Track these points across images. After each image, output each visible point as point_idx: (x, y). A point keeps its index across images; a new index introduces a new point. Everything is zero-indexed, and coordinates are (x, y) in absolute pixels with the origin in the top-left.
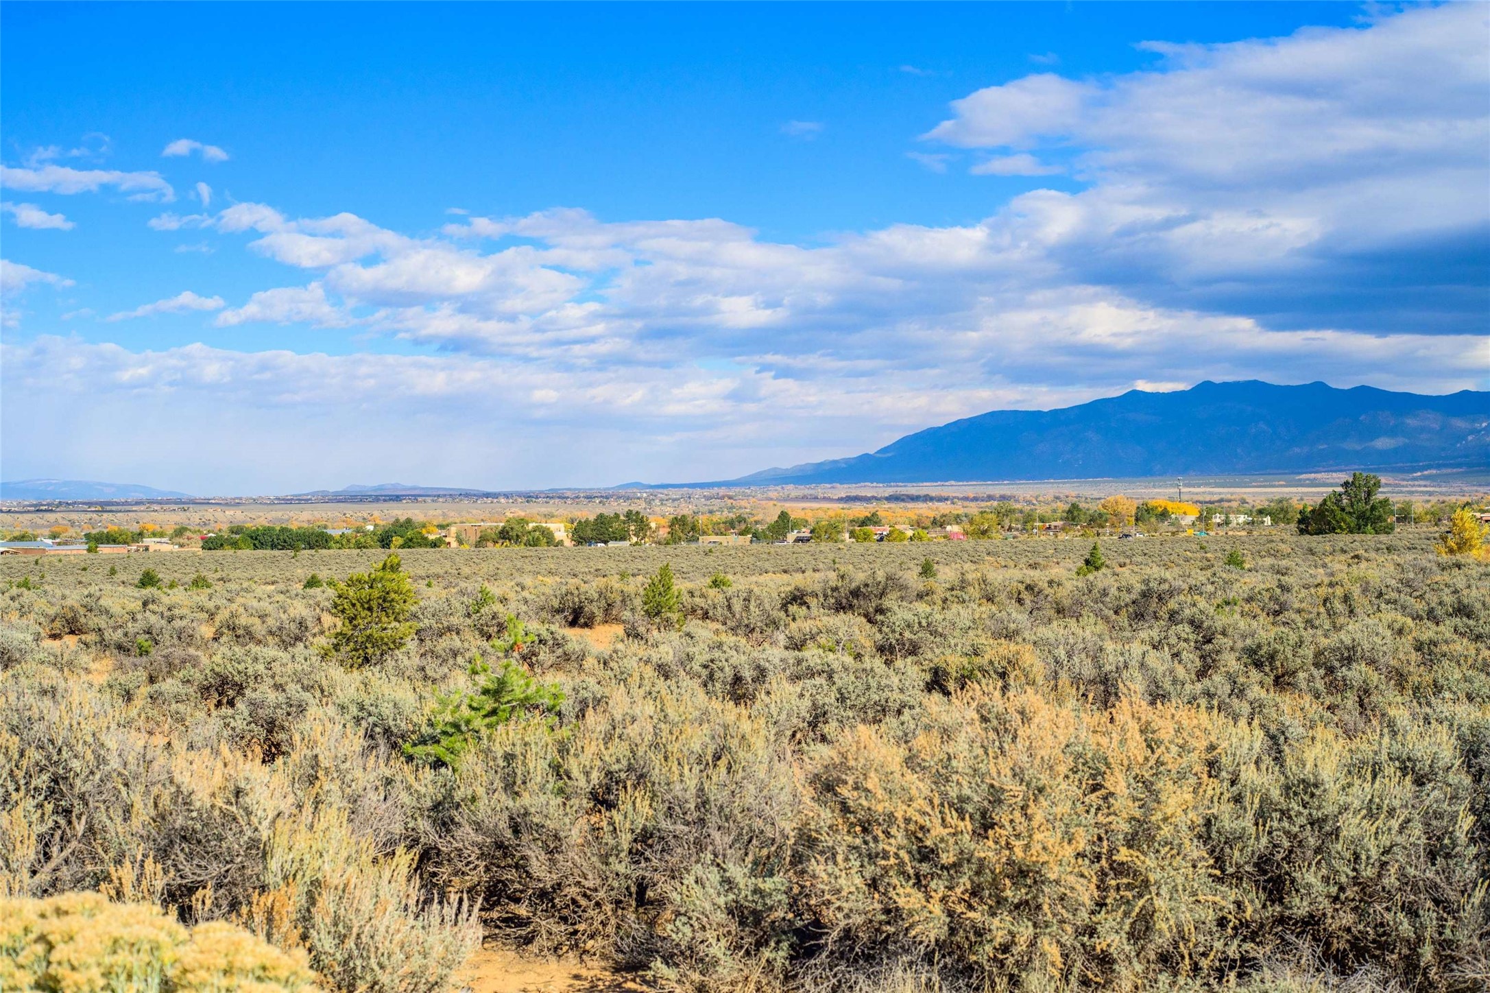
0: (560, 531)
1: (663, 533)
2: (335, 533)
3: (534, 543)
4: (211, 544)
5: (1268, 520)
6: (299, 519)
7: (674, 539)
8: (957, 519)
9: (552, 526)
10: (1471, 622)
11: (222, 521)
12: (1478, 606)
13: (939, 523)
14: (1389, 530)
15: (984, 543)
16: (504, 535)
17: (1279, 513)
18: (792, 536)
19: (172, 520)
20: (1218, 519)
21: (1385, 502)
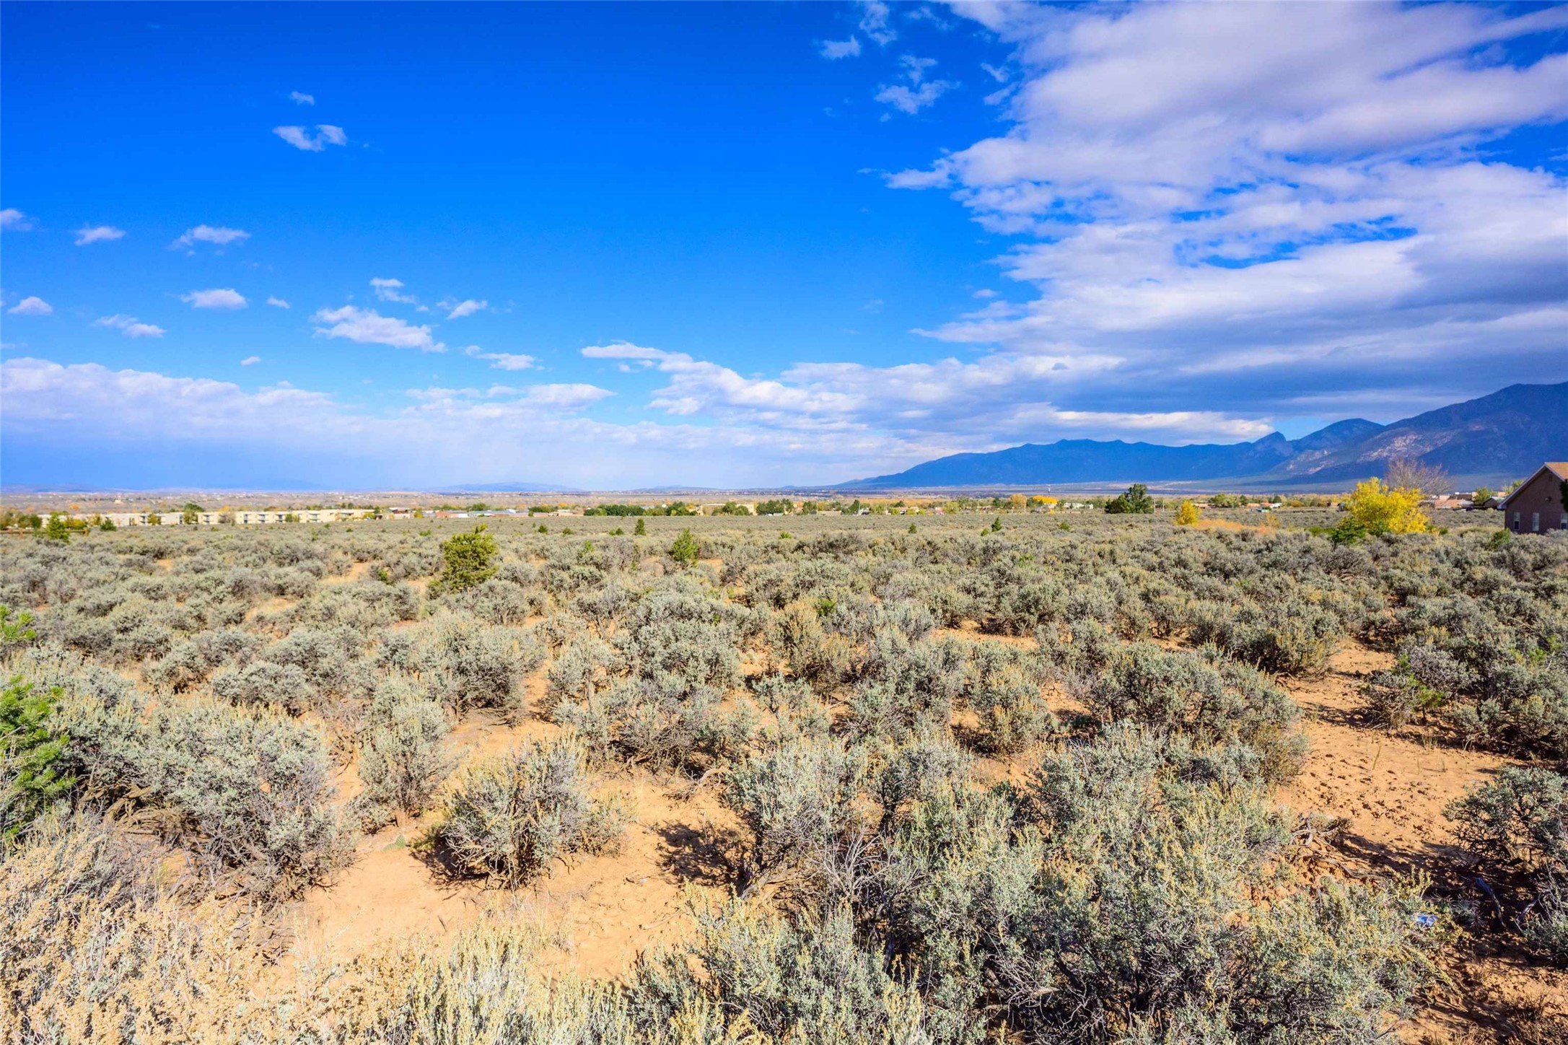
0: (751, 508)
1: (799, 510)
2: (646, 508)
3: (739, 513)
4: (588, 513)
5: (1091, 506)
6: (632, 502)
7: (804, 512)
8: (940, 504)
9: (748, 506)
10: (1186, 572)
11: (595, 502)
12: (1191, 560)
13: (931, 506)
14: (1151, 512)
15: (951, 516)
16: (725, 510)
17: (1097, 504)
18: (861, 511)
19: (574, 500)
20: (1067, 505)
21: (1149, 498)
